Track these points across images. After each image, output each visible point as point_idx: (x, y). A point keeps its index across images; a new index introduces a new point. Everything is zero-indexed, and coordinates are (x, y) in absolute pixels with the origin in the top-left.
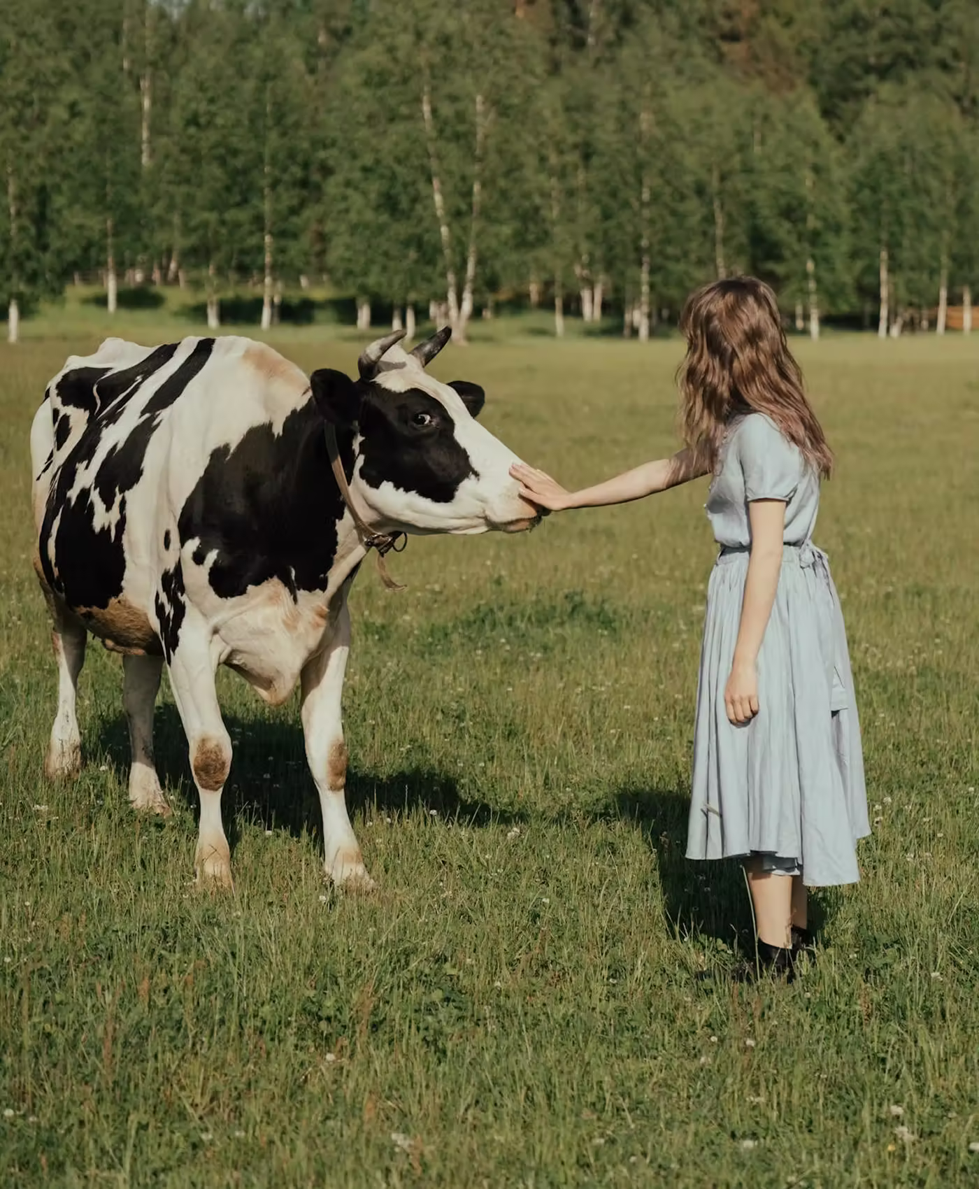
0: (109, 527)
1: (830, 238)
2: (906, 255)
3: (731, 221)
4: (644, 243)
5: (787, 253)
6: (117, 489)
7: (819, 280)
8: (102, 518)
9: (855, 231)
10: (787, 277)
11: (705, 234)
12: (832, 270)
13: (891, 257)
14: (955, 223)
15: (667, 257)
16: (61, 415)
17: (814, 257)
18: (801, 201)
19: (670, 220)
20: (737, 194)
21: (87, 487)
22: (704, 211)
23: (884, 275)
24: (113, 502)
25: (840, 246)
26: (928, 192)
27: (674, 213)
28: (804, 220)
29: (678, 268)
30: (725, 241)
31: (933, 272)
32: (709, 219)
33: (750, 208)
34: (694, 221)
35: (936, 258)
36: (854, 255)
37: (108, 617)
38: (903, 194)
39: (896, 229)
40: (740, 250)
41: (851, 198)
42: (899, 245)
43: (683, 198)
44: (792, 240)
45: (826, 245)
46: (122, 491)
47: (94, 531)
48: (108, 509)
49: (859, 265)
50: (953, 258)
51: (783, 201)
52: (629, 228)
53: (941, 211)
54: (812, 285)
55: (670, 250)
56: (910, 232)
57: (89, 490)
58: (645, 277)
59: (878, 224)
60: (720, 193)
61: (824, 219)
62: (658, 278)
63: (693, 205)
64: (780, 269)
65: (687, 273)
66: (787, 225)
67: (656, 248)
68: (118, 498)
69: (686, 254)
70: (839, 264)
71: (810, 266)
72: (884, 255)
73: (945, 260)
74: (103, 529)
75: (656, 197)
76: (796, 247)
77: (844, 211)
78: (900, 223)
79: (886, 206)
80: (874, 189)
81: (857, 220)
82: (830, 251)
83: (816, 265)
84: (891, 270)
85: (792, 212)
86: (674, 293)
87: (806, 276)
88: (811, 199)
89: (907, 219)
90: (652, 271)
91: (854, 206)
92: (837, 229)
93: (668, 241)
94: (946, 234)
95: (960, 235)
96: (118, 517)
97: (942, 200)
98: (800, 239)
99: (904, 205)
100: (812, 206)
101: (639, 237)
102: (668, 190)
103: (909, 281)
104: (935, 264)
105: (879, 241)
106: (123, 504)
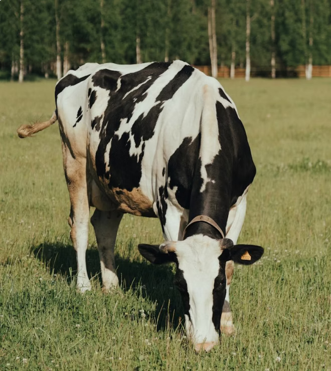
0: (137, 155)
1: (112, 31)
2: (148, 40)
3: (64, 24)
4: (21, 34)
5: (91, 39)
6: (142, 138)
7: (107, 52)
8: (134, 150)
9: (124, 28)
10: (92, 51)
11: (51, 29)
12: (113, 47)
13: (142, 42)
14: (172, 25)
15: (33, 41)
16: (92, 91)
17: (104, 41)
18: (99, 14)
19: (35, 23)
20: (66, 10)
21: (127, 132)
22: (50, 18)
23: (138, 50)
24: (139, 144)
25: (117, 36)
26: (159, 10)
27: (37, 19)
28: (100, 23)
29: (38, 47)
30: (61, 33)
31: (162, 49)
32: (53, 22)
33: (73, 18)
34: (46, 23)
35: (163, 42)
36: (124, 39)
37: (130, 196)
38: (147, 11)
39: (143, 28)
40: (68, 37)
41: (122, 12)
42: (145, 35)
43: (40, 11)
44: (94, 33)
45: (110, 35)
46: (144, 140)
47: (129, 155)
48: (137, 146)
49: (126, 45)
50: (172, 42)
51: (89, 14)
52: (14, 26)
53: (166, 19)
54: (103, 55)
55: (35, 37)
56: (151, 29)
57: (128, 134)
58: (22, 51)
59: (135, 24)
60: (59, 9)
61: (109, 23)
62: (28, 51)
63: (45, 15)
64: (88, 47)
65: (44, 49)
66: (91, 26)
67: (28, 36)
68: (142, 143)
69: (42, 39)
70: (117, 45)
71: (102, 46)
72: (138, 40)
73: (167, 43)
74: (134, 155)
75: (28, 11)
76: (96, 36)
77: (119, 18)
78: (146, 24)
79: (139, 17)
80: (134, 8)
81: (125, 23)
82: (112, 38)
83: (106, 45)
84: (141, 48)
85: (94, 19)
86: (36, 58)
87: (100, 50)
88: (103, 13)
89: (150, 23)
90: (25, 48)
91: (123, 16)
92: (116, 27)
93: (33, 33)
94: (167, 30)
95: (174, 31)
96: (141, 152)
97: (166, 13)
98: (97, 32)
99: (148, 16)
100: (104, 16)
101: (19, 31)
102: (33, 7)
103: (151, 53)
104: (162, 45)
105: (135, 33)
106: (144, 146)
